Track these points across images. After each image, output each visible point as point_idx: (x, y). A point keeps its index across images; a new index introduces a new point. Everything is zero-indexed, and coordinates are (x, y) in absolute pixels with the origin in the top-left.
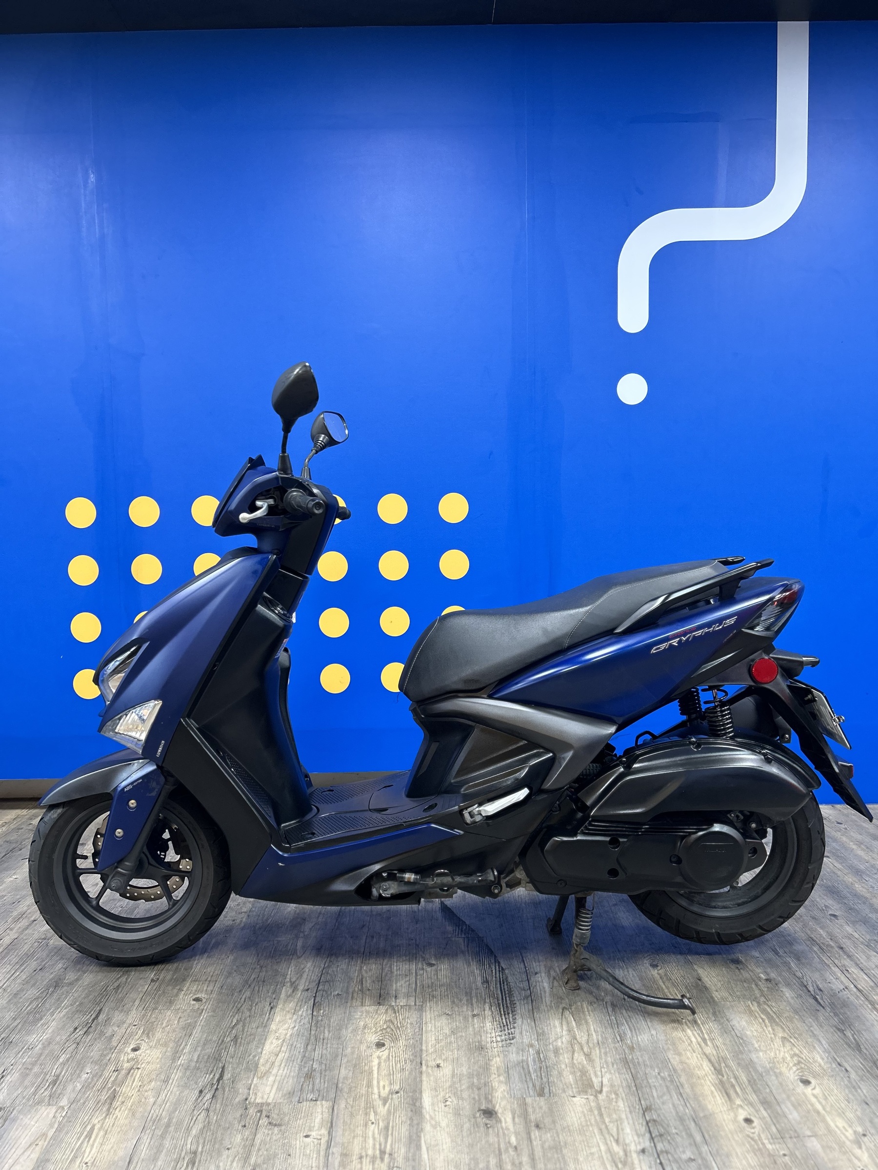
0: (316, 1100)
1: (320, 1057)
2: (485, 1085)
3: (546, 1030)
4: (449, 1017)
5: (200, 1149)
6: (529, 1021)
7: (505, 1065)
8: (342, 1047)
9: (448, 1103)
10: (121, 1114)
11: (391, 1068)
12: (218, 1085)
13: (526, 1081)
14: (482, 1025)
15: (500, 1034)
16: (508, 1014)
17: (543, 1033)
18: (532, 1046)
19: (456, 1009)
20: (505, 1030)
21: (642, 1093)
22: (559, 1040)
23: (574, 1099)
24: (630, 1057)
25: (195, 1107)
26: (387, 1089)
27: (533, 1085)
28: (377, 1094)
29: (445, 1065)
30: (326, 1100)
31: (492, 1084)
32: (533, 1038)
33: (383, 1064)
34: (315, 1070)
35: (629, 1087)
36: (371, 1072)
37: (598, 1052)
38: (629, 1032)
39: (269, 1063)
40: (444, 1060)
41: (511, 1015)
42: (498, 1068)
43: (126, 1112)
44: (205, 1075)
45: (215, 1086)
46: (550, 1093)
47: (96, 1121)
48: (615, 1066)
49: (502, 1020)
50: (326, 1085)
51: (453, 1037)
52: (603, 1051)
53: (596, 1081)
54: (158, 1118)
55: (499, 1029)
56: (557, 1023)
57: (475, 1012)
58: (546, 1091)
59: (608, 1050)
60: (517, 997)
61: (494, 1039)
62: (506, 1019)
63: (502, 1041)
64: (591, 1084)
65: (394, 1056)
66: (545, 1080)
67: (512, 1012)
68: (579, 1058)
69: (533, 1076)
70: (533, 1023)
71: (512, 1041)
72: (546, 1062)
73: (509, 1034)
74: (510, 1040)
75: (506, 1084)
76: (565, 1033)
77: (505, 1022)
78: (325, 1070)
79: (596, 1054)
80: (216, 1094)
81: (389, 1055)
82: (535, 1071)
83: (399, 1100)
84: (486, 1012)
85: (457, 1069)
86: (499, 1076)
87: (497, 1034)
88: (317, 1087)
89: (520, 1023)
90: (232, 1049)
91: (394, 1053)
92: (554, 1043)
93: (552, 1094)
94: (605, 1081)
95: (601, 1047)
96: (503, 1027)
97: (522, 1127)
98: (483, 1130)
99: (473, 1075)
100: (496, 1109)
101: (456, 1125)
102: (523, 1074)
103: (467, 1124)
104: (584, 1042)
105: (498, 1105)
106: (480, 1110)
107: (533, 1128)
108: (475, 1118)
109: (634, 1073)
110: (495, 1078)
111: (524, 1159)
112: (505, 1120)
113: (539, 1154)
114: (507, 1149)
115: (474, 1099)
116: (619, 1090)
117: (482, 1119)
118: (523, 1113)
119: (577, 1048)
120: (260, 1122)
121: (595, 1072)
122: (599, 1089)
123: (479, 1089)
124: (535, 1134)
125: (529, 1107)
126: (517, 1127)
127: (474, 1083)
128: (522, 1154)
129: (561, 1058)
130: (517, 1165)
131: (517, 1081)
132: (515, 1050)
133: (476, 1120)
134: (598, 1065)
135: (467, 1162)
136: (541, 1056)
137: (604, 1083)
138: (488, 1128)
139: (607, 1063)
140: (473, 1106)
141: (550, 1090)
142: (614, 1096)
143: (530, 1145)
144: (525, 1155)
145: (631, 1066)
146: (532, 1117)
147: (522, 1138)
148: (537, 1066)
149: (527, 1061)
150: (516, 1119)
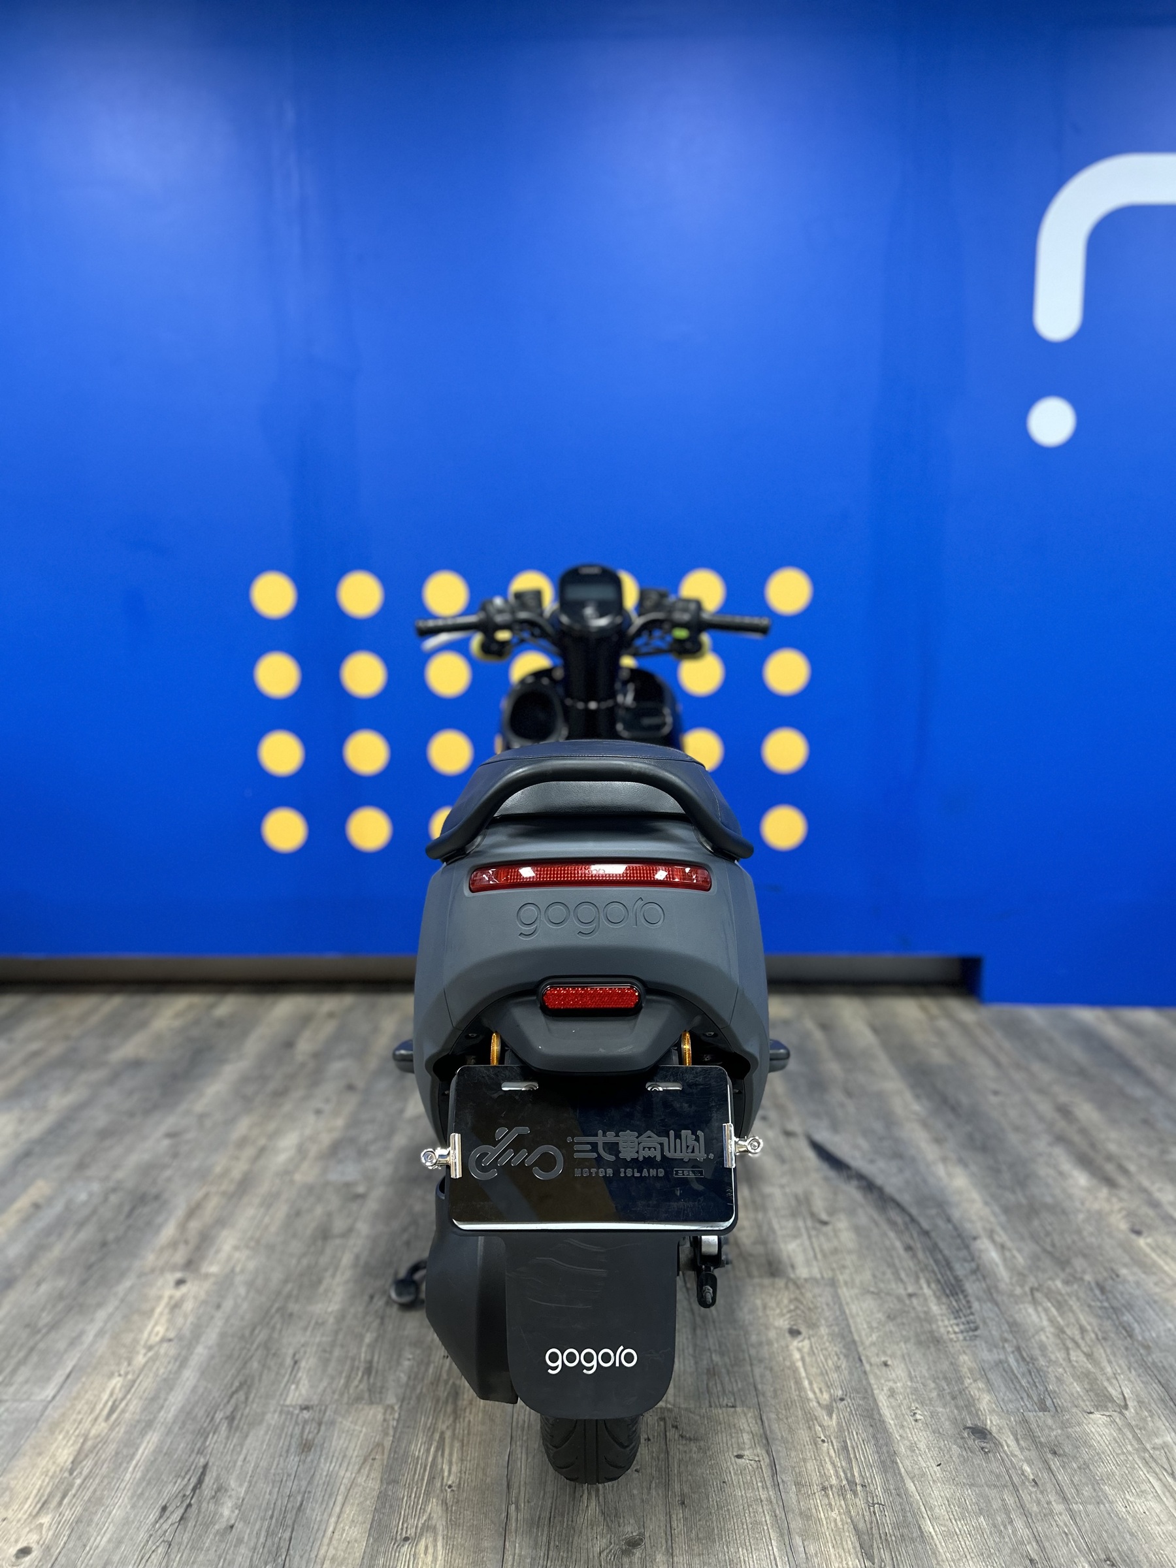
0: (733, 1407)
1: (717, 1346)
2: (961, 1393)
3: (1018, 1318)
4: (876, 1297)
6: (989, 1304)
7: (977, 1366)
8: (742, 1334)
9: (918, 1416)
10: (474, 1418)
11: (821, 1365)
13: (1015, 1388)
14: (926, 1309)
15: (955, 1322)
16: (957, 1294)
17: (1015, 1322)
18: (1006, 1341)
19: (882, 1285)
20: (960, 1317)
22: (1042, 1334)
23: (1091, 1415)
24: (1151, 1360)
26: (826, 1396)
27: (1028, 1395)
28: (814, 1399)
29: (895, 1364)
30: (747, 1407)
31: (970, 1392)
32: (1003, 1329)
33: (807, 1359)
34: (717, 1364)
35: (1162, 1400)
36: (795, 1370)
37: (1102, 1351)
38: (1136, 1324)
40: (890, 1356)
41: (961, 1297)
42: (970, 1371)
43: (480, 1415)
46: (1055, 1407)
48: (1133, 1371)
49: (951, 1302)
51: (891, 1324)
52: (1107, 1348)
53: (1114, 1393)
55: (952, 1316)
56: (1031, 1310)
57: (910, 1291)
58: (1049, 1402)
59: (1115, 1349)
60: (960, 1271)
61: (950, 1329)
62: (956, 1301)
63: (962, 1332)
64: (1108, 1394)
65: (819, 1348)
66: (1041, 1388)
67: (962, 1292)
68: (1078, 1358)
69: (1022, 1381)
70: (997, 1309)
71: (976, 1333)
72: (1034, 1364)
73: (968, 1322)
74: (972, 1330)
75: (989, 1391)
76: (1046, 1323)
77: (956, 1306)
78: (732, 1366)
79: (1101, 1355)
81: (811, 1346)
82: (1023, 1375)
83: (848, 1410)
84: (925, 1291)
85: (914, 1370)
86: (975, 1381)
87: (951, 1322)
88: (726, 1389)
89: (979, 1308)
91: (816, 1346)
92: (1036, 1338)
93: (1059, 1410)
94: (1127, 1392)
95: (1104, 1344)
96: (957, 1312)
97: (1033, 1454)
98: (981, 1455)
99: (938, 1378)
100: (988, 1427)
101: (940, 1448)
102: (1008, 1379)
103: (955, 1446)
104: (1078, 1337)
105: (989, 1422)
106: (966, 1428)
107: (1050, 1456)
108: (963, 1438)
109: (1163, 1381)
110: (971, 1384)
111: (1052, 1497)
112: (1006, 1443)
113: (1070, 1492)
114: (1023, 1483)
115: (952, 1412)
116: (1150, 1405)
117: (974, 1441)
118: (1027, 1433)
119: (1070, 1344)
120: (668, 1434)
121: (1108, 1380)
122: (1122, 1404)
123: (954, 1398)
124: (1055, 1463)
125: (1034, 1426)
126: (1027, 1453)
127: (944, 1390)
128: (1046, 1491)
129: (1053, 1357)
130: (1046, 1506)
131: (1003, 1389)
132: (984, 1345)
133: (966, 1442)
134: (1109, 1370)
135: (974, 1500)
136: (1025, 1355)
137: (1126, 1395)
138: (986, 1453)
139: (1120, 1367)
140: (954, 1422)
141: (1053, 1402)
142: (1146, 1414)
143: (1053, 1478)
144: (1051, 1491)
145: (1156, 1372)
146: (1042, 1440)
147: (1039, 1468)
148: (1024, 1369)
149: (1007, 1361)
150: (1022, 1442)
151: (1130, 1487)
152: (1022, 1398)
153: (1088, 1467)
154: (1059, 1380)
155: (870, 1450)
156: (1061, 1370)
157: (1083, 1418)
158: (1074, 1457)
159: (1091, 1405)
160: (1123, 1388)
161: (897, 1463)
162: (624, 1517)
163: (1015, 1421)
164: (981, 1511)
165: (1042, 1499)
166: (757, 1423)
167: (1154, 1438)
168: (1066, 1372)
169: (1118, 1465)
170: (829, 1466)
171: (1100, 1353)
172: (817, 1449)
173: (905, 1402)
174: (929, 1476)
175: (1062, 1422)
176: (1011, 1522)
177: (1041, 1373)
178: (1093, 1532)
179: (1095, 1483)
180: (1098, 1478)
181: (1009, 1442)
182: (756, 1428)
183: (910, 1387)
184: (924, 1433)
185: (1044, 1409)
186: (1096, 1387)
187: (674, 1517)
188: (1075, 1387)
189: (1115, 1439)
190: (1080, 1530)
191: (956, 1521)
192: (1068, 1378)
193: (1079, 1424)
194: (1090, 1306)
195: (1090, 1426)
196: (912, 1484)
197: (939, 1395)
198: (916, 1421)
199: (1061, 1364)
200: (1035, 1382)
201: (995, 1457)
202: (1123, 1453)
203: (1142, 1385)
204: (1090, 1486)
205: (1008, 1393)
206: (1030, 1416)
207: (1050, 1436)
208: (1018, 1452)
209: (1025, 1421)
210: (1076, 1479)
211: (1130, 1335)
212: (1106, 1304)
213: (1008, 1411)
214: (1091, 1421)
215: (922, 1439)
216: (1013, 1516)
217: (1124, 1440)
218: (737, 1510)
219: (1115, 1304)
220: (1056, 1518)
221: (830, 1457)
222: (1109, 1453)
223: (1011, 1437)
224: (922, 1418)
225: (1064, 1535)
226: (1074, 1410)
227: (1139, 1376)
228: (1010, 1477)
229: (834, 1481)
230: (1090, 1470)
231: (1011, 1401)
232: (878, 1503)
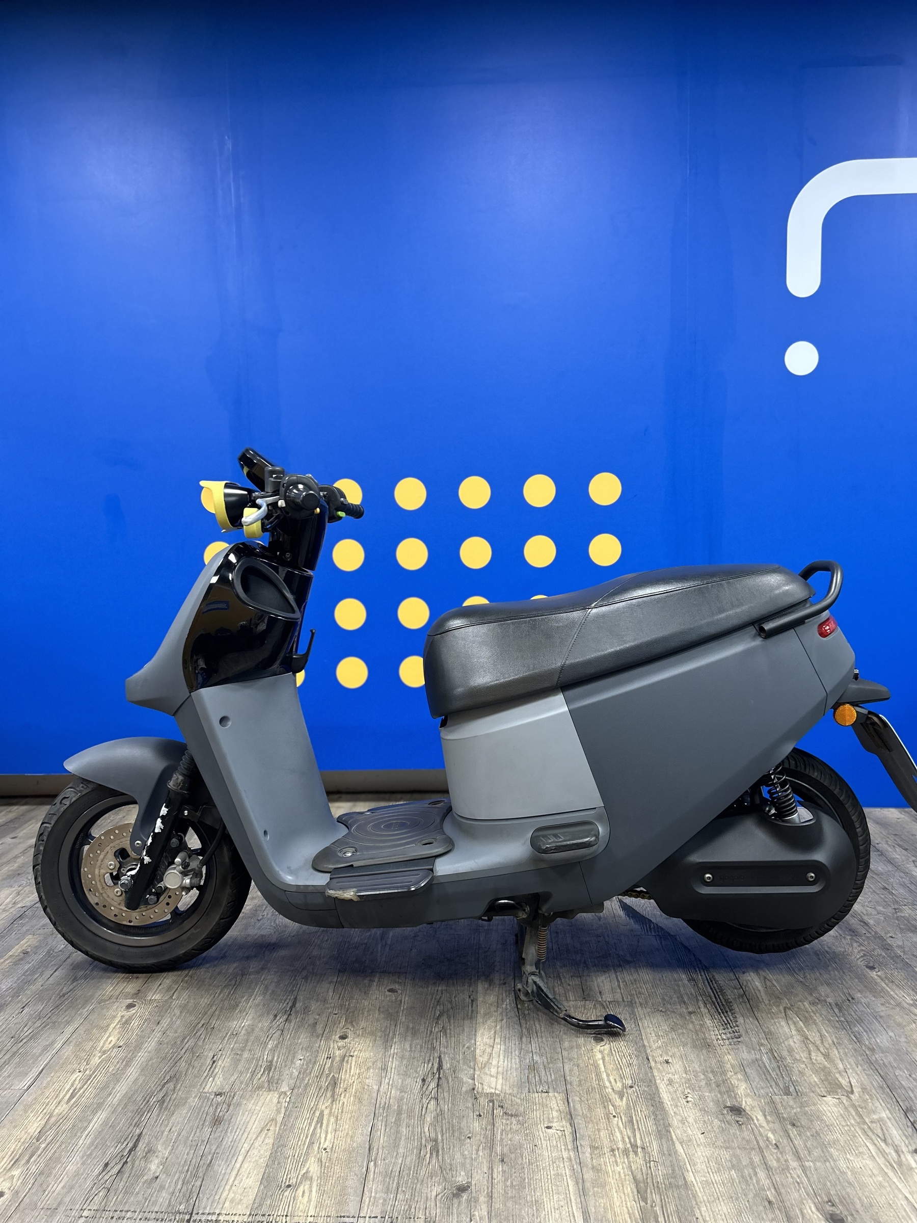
0: (546, 1092)
1: (538, 1050)
2: (724, 1082)
3: (773, 1030)
4: (664, 1014)
5: (440, 1137)
6: (751, 1019)
7: (738, 1063)
8: (558, 1040)
9: (689, 1099)
10: (347, 1100)
11: (617, 1062)
12: (439, 1075)
13: (767, 1079)
14: (701, 1022)
15: (723, 1031)
16: (727, 1012)
17: (770, 1033)
18: (762, 1045)
19: (669, 1006)
20: (728, 1028)
21: (897, 1094)
22: (791, 1040)
23: (824, 1098)
24: (874, 1059)
25: (422, 1095)
26: (619, 1085)
27: (776, 1084)
28: (610, 1087)
29: (674, 1061)
30: (557, 1092)
31: (730, 1081)
32: (761, 1037)
33: (607, 1058)
34: (537, 1062)
35: (882, 1087)
36: (597, 1067)
37: (836, 1052)
38: (865, 1033)
39: (486, 1054)
40: (671, 1056)
41: (730, 1014)
42: (733, 1066)
43: (352, 1098)
44: (423, 1064)
45: (437, 1076)
46: (797, 1092)
47: (324, 1107)
48: (859, 1067)
49: (722, 1018)
50: (553, 1077)
51: (673, 1033)
52: (841, 1051)
53: (844, 1082)
54: (387, 1105)
55: (722, 1027)
56: (783, 1023)
57: (690, 1010)
58: (792, 1089)
59: (846, 1050)
60: (730, 996)
61: (720, 1037)
62: (725, 1017)
63: (728, 1039)
64: (839, 1083)
65: (616, 1051)
66: (787, 1078)
67: (730, 1010)
68: (818, 1057)
69: (772, 1073)
70: (756, 1022)
71: (739, 1040)
72: (782, 1061)
73: (733, 1031)
74: (736, 1038)
75: (745, 1081)
76: (794, 1032)
77: (725, 1020)
78: (548, 1063)
79: (835, 1055)
80: (440, 1083)
81: (611, 1049)
82: (773, 1069)
83: (636, 1094)
84: (702, 1009)
85: (689, 1066)
86: (736, 1073)
87: (720, 1032)
88: (544, 1078)
89: (742, 1021)
90: (443, 1040)
91: (615, 1049)
92: (786, 1043)
93: (799, 1094)
94: (853, 1082)
95: (838, 1047)
96: (726, 1025)
97: (777, 1126)
98: (735, 1126)
99: (707, 1072)
100: (743, 1107)
101: (705, 1121)
102: (761, 1072)
103: (716, 1120)
104: (818, 1042)
105: (744, 1103)
106: (726, 1107)
107: (789, 1127)
108: (723, 1114)
109: (882, 1074)
110: (732, 1076)
111: (789, 1157)
112: (756, 1117)
113: (802, 1153)
114: (767, 1146)
115: (716, 1096)
116: (871, 1091)
117: (731, 1116)
118: (773, 1110)
119: (811, 1047)
120: (495, 1111)
121: (840, 1073)
122: (850, 1090)
123: (718, 1086)
124: (793, 1132)
125: (779, 1106)
126: (771, 1125)
127: (711, 1080)
128: (785, 1152)
129: (798, 1057)
130: (784, 1163)
131: (757, 1079)
132: (744, 1048)
133: (725, 1117)
134: (841, 1066)
135: (728, 1159)
136: (776, 1055)
137: (853, 1084)
138: (740, 1125)
139: (850, 1064)
140: (717, 1103)
141: (795, 1088)
142: (868, 1097)
143: (791, 1144)
144: (789, 1152)
145: (877, 1067)
146: (784, 1115)
147: (781, 1136)
148: (775, 1065)
149: (761, 1060)
150: (768, 1117)
151: (850, 1150)
152: (771, 1086)
153: (819, 1135)
154: (801, 1073)
155: (650, 1123)
156: (803, 1066)
157: (817, 1100)
158: (809, 1128)
159: (825, 1091)
160: (851, 1079)
161: (670, 1132)
162: (456, 1171)
163: (764, 1102)
164: (733, 1167)
165: (781, 1158)
166: (564, 1104)
167: (872, 1114)
168: (807, 1067)
169: (843, 1134)
170: (618, 1134)
171: (835, 1053)
172: (609, 1122)
173: (680, 1089)
174: (695, 1141)
175: (801, 1103)
176: (756, 1174)
177: (788, 1068)
178: (819, 1182)
179: (824, 1146)
180: (826, 1143)
181: (759, 1117)
182: (563, 1107)
183: (685, 1078)
184: (693, 1110)
185: (788, 1093)
186: (830, 1078)
187: (495, 1170)
188: (813, 1078)
189: (841, 1115)
190: (809, 1180)
191: (713, 1173)
192: (808, 1072)
193: (814, 1104)
194: (829, 1020)
195: (823, 1106)
196: (681, 1147)
197: (706, 1083)
198: (688, 1102)
199: (804, 1062)
200: (782, 1075)
201: (746, 1128)
202: (847, 1125)
203: (866, 1077)
204: (819, 1149)
205: (761, 1083)
206: (777, 1098)
207: (790, 1112)
208: (765, 1124)
209: (773, 1102)
210: (809, 1144)
211: (859, 1041)
212: (843, 1019)
213: (759, 1095)
214: (823, 1102)
215: (692, 1115)
216: (758, 1170)
217: (849, 1116)
218: (544, 1165)
219: (849, 1018)
220: (791, 1171)
221: (619, 1128)
222: (836, 1125)
223: (761, 1113)
224: (692, 1100)
225: (796, 1185)
226: (812, 1094)
227: (864, 1070)
228: (758, 1142)
229: (621, 1145)
230: (820, 1137)
231: (762, 1088)
232: (653, 1161)
